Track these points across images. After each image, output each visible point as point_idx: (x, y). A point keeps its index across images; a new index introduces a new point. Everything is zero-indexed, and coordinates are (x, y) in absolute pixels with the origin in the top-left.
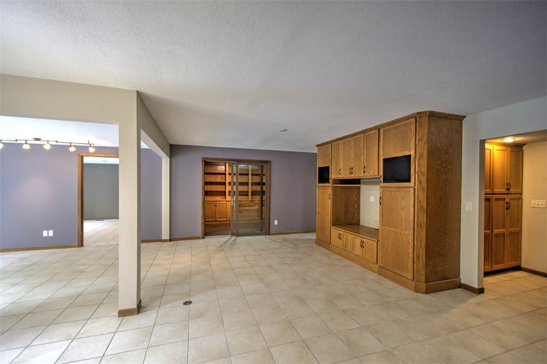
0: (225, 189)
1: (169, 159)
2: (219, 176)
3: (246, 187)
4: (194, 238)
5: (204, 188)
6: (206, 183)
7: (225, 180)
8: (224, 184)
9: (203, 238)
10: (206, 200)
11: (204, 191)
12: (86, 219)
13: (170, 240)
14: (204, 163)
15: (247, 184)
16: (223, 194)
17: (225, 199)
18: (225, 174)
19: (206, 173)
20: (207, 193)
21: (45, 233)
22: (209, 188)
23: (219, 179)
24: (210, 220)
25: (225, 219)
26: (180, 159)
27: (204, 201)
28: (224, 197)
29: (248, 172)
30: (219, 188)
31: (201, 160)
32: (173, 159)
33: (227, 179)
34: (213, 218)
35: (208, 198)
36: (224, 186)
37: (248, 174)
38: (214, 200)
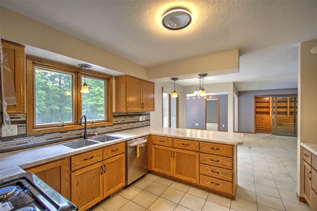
0: (269, 110)
1: (238, 98)
2: (265, 103)
3: (285, 109)
4: (250, 133)
5: (255, 110)
6: (257, 107)
7: (269, 105)
8: (269, 107)
9: (255, 133)
10: (256, 116)
11: (255, 112)
12: (208, 122)
13: (238, 132)
14: (255, 98)
15: (286, 107)
16: (268, 113)
17: (269, 116)
18: (269, 102)
19: (256, 102)
20: (257, 113)
21: (196, 124)
22: (258, 110)
23: (265, 105)
24: (259, 127)
25: (269, 127)
26: (243, 97)
27: (255, 117)
28: (268, 115)
29: (287, 100)
30: (265, 110)
31: (254, 97)
32: (240, 98)
33: (270, 105)
34: (261, 126)
35: (258, 115)
36: (269, 109)
37: (287, 102)
38: (262, 116)
